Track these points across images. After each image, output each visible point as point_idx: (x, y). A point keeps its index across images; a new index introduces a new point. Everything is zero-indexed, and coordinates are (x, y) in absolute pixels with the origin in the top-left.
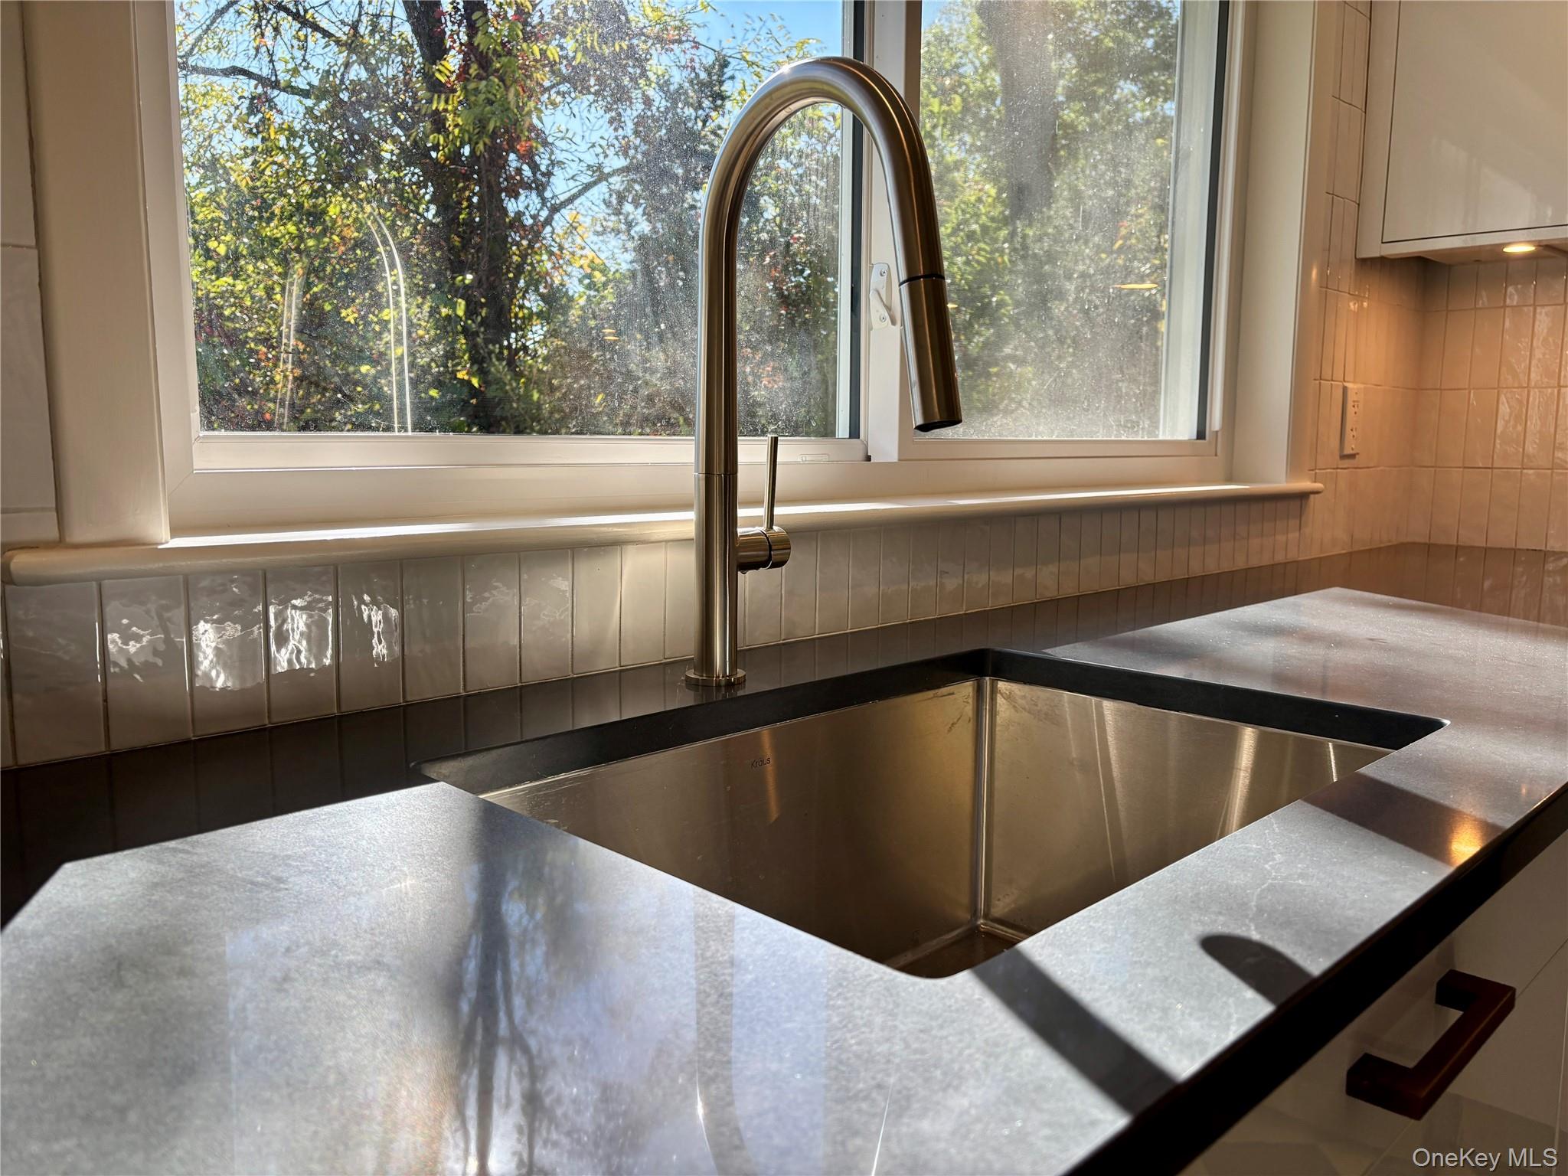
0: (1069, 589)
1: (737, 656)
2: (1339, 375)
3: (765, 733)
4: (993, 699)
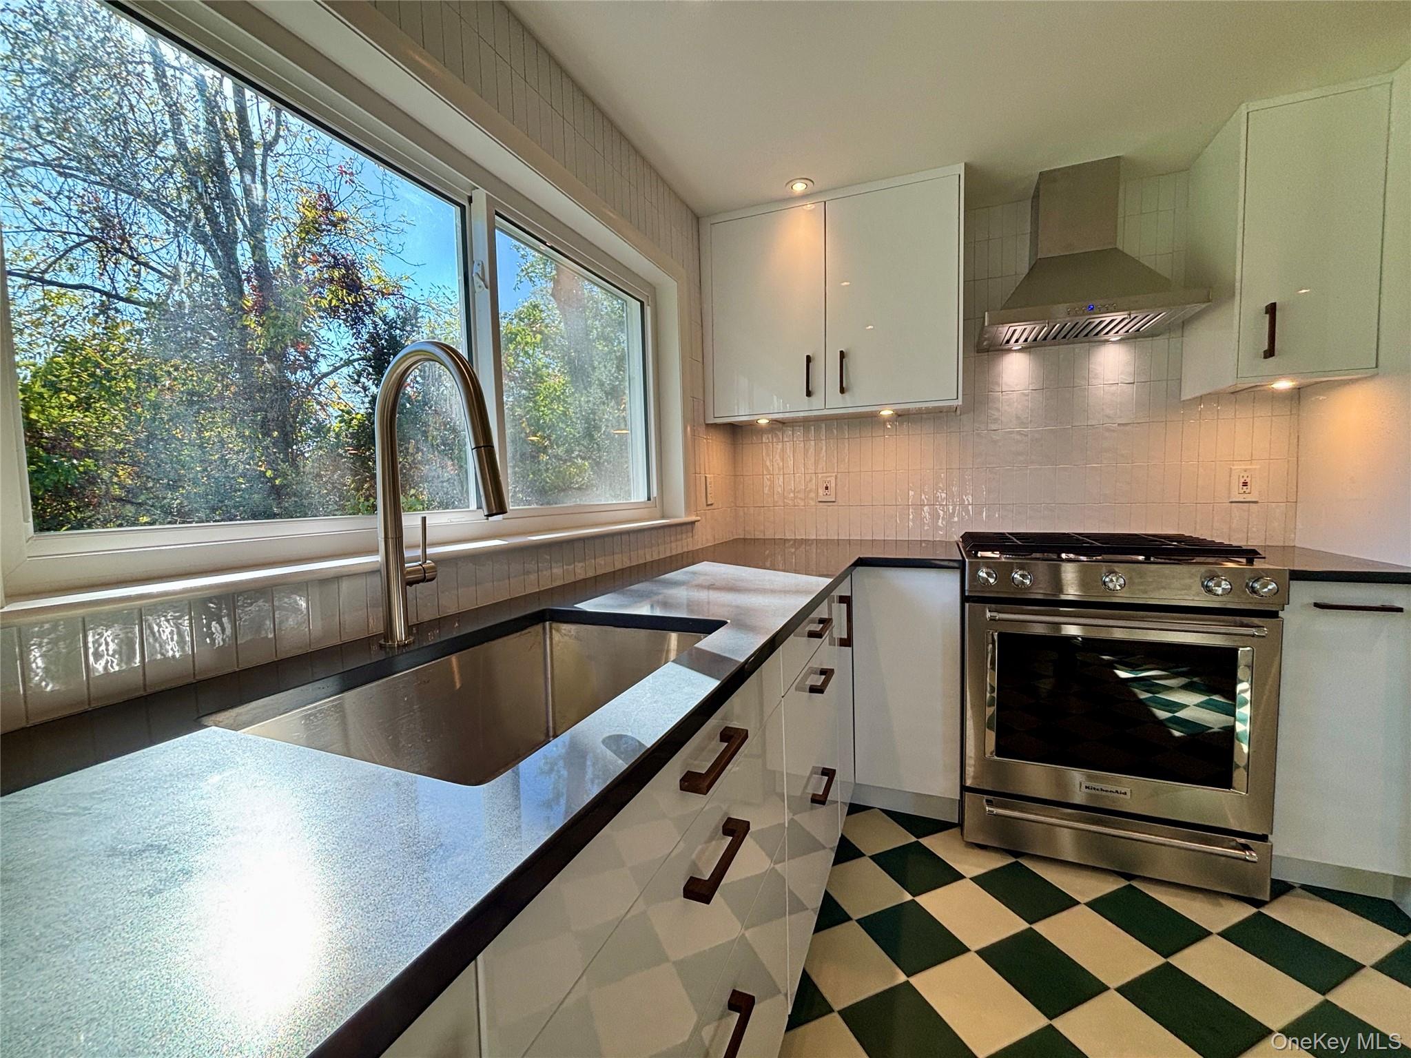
0: (591, 574)
1: (409, 629)
2: (703, 471)
3: (454, 659)
4: (551, 632)
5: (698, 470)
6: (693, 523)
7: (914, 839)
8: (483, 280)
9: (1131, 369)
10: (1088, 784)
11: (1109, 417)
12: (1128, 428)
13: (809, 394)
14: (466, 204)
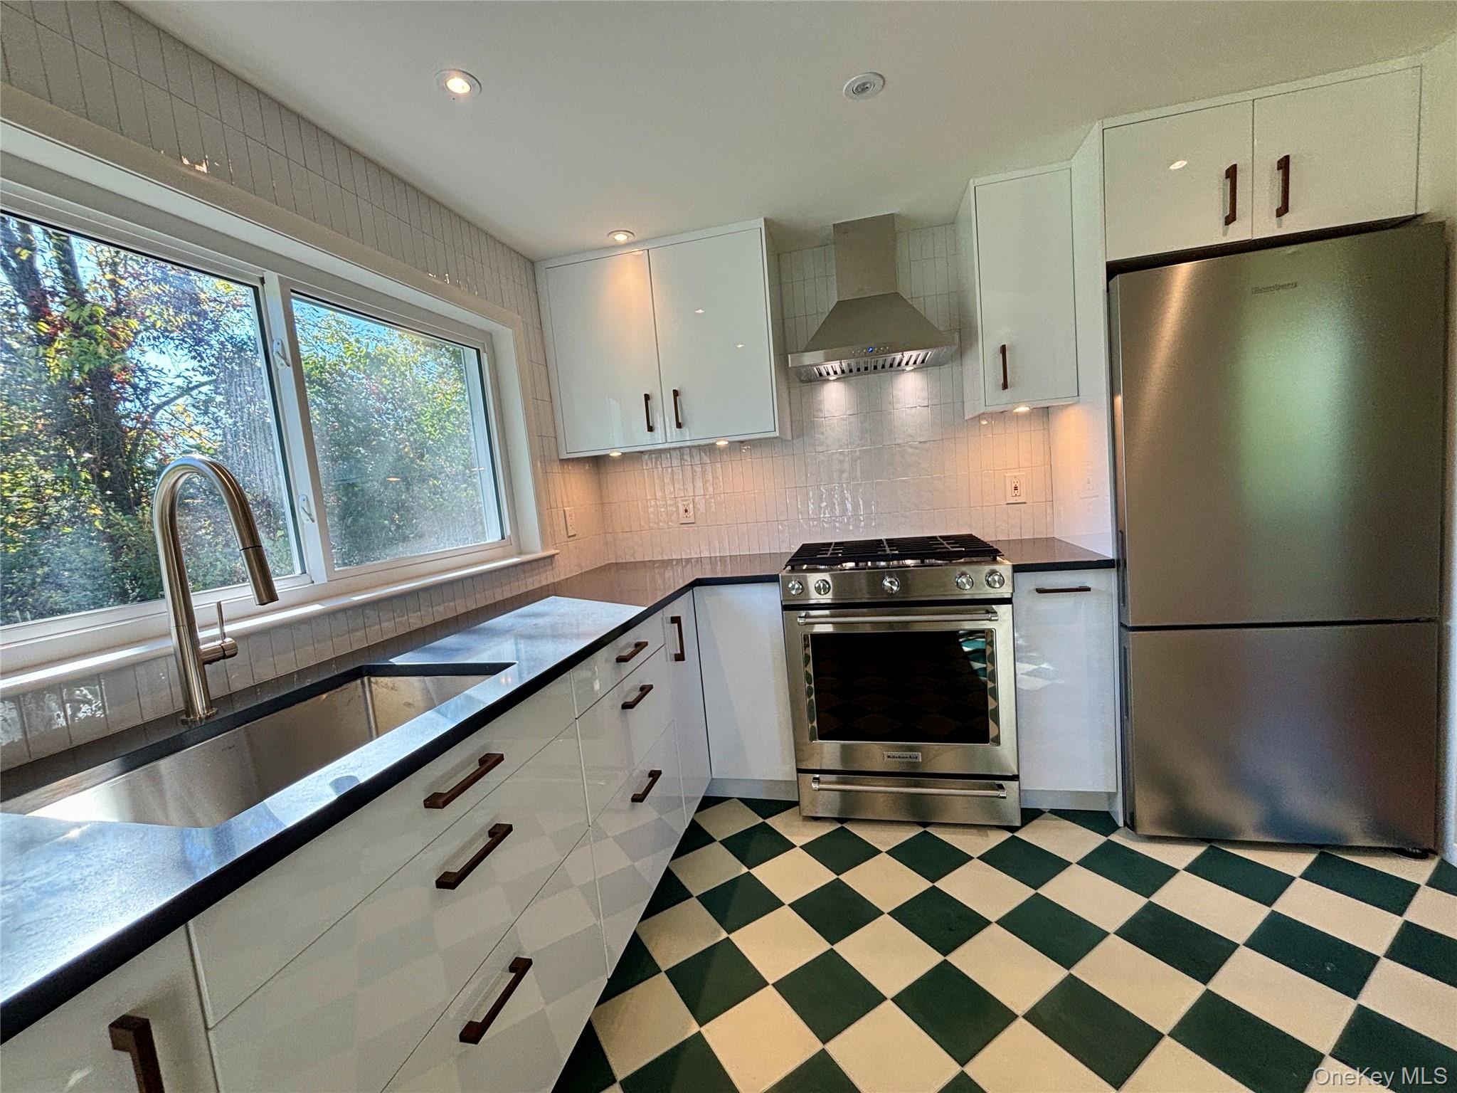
1: (210, 703)
2: (560, 505)
4: (370, 685)
5: (554, 505)
6: (553, 556)
7: (761, 820)
8: (285, 358)
9: (925, 394)
10: (889, 753)
11: (910, 436)
12: (927, 445)
13: (650, 429)
14: (259, 285)
